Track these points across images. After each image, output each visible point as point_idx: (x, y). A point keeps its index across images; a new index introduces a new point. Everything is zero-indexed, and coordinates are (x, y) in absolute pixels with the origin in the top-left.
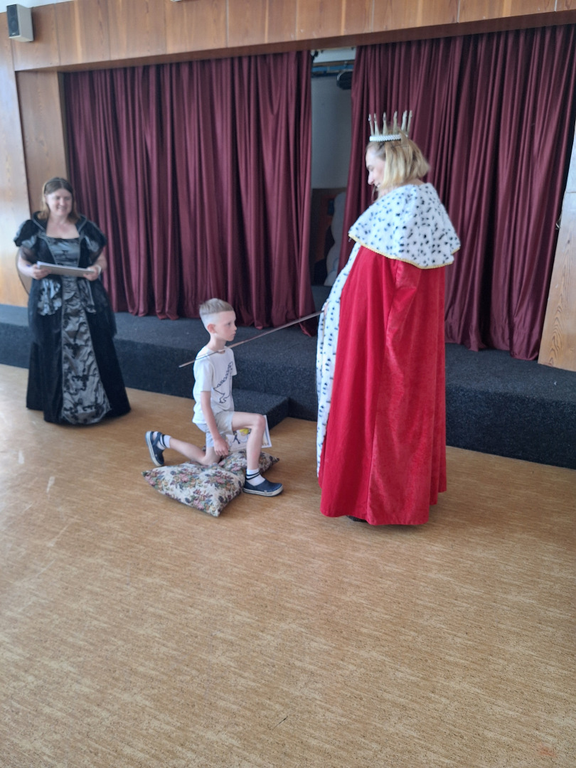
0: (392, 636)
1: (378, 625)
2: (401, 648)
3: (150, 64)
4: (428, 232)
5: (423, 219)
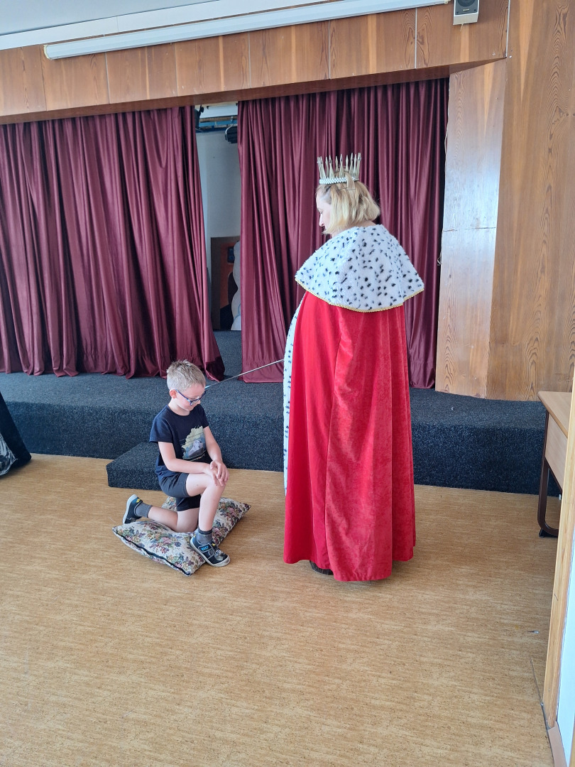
0: (316, 688)
1: (301, 678)
2: (326, 699)
3: (31, 121)
4: (371, 275)
5: (364, 262)
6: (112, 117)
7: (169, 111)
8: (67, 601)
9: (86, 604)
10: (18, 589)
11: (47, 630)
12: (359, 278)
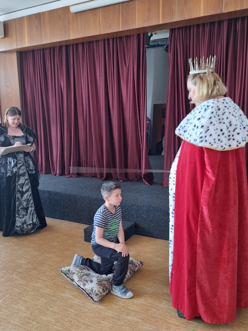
3: (63, 45)
4: (224, 127)
5: (220, 119)
6: (102, 41)
7: (132, 37)
8: (51, 309)
9: (61, 312)
10: (28, 297)
11: (37, 325)
12: (217, 129)
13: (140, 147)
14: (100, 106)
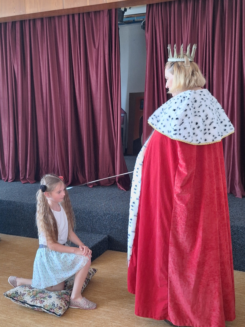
3: (16, 20)
4: (199, 120)
5: (195, 112)
6: (66, 17)
7: (102, 13)
12: (192, 122)
13: (114, 144)
14: (64, 95)
